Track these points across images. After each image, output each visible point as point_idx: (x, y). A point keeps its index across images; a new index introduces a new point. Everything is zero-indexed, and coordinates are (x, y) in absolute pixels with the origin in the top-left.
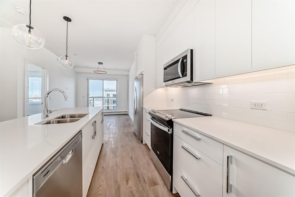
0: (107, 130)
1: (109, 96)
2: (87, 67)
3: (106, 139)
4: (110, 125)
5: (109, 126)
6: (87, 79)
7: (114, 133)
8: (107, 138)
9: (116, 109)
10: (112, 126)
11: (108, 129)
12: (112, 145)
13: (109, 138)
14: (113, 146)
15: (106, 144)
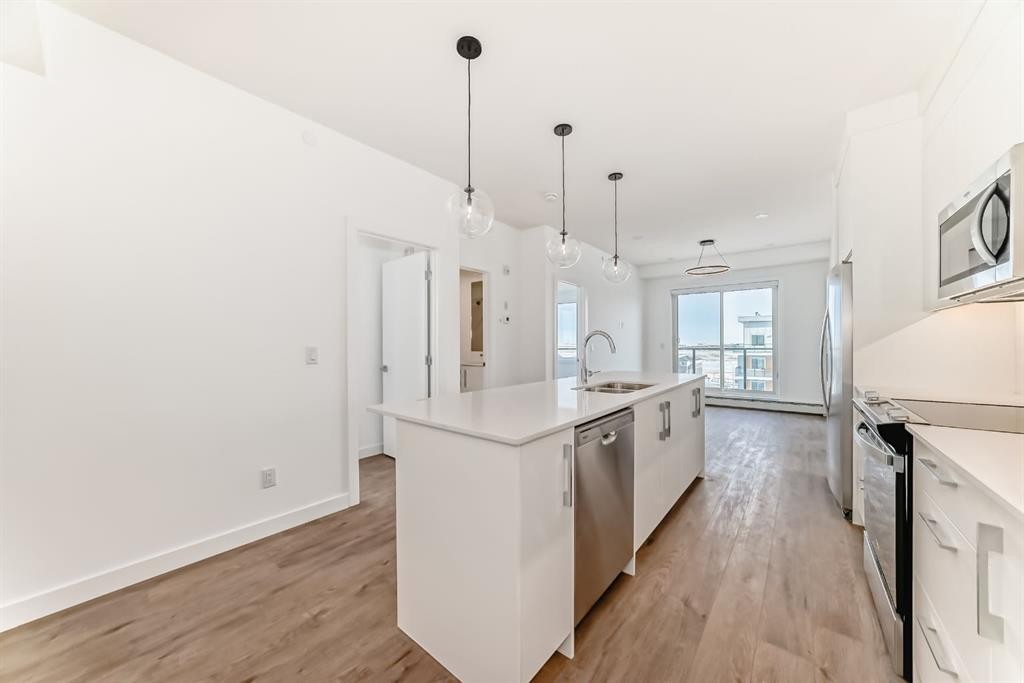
0: (723, 450)
1: (763, 345)
2: (671, 261)
3: (714, 471)
4: (739, 439)
5: (734, 440)
6: (672, 295)
7: (745, 462)
8: (717, 468)
9: (771, 389)
10: (743, 442)
11: (728, 449)
12: (729, 491)
13: (725, 470)
14: (730, 493)
15: (712, 480)
